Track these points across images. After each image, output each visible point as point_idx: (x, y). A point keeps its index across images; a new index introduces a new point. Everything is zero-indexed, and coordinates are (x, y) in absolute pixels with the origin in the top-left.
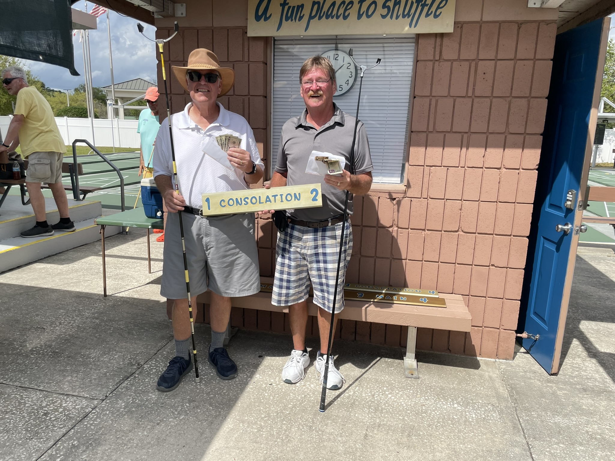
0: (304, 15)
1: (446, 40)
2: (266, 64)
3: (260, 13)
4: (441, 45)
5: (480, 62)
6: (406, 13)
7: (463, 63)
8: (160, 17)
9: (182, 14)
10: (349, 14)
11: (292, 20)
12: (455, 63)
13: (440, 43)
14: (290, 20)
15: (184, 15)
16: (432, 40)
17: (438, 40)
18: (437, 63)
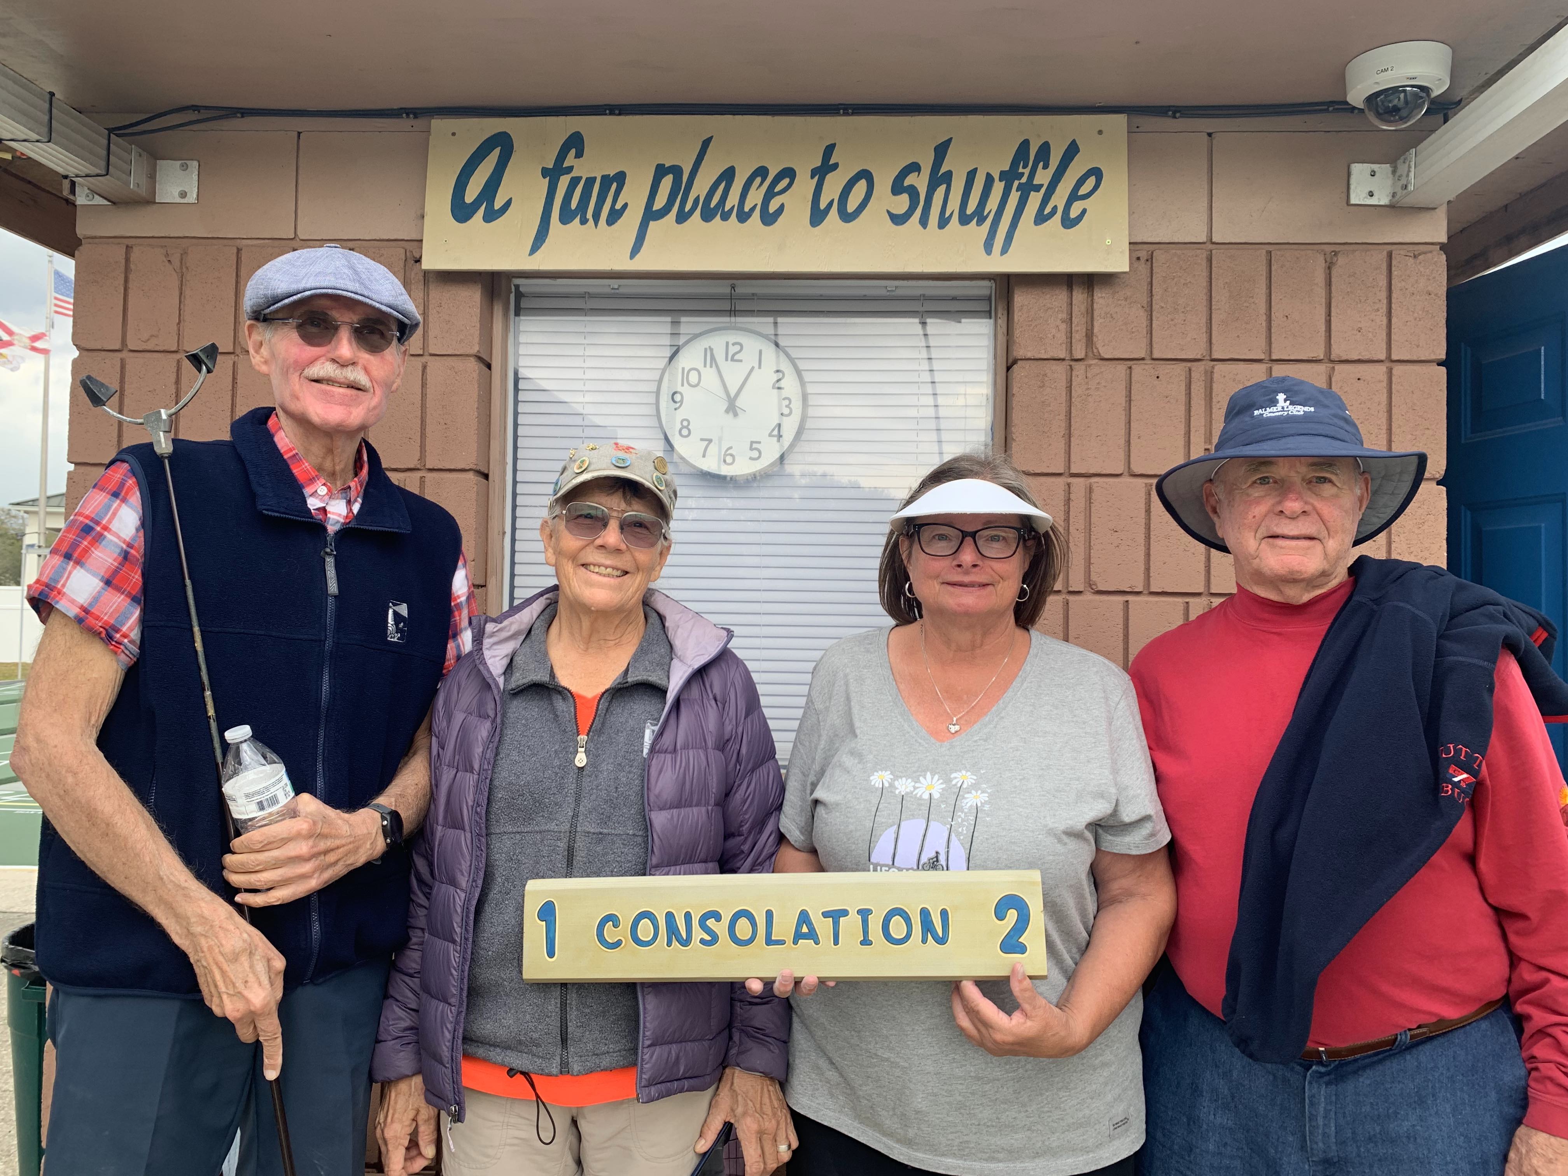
0: (625, 206)
1: (1102, 297)
2: (489, 366)
3: (470, 196)
4: (1090, 312)
5: (1219, 367)
6: (970, 210)
7: (1165, 369)
8: (99, 201)
9: (183, 195)
10: (782, 206)
11: (584, 221)
12: (1137, 369)
13: (1083, 308)
14: (577, 220)
15: (192, 198)
16: (1058, 298)
17: (1079, 296)
18: (1079, 368)
